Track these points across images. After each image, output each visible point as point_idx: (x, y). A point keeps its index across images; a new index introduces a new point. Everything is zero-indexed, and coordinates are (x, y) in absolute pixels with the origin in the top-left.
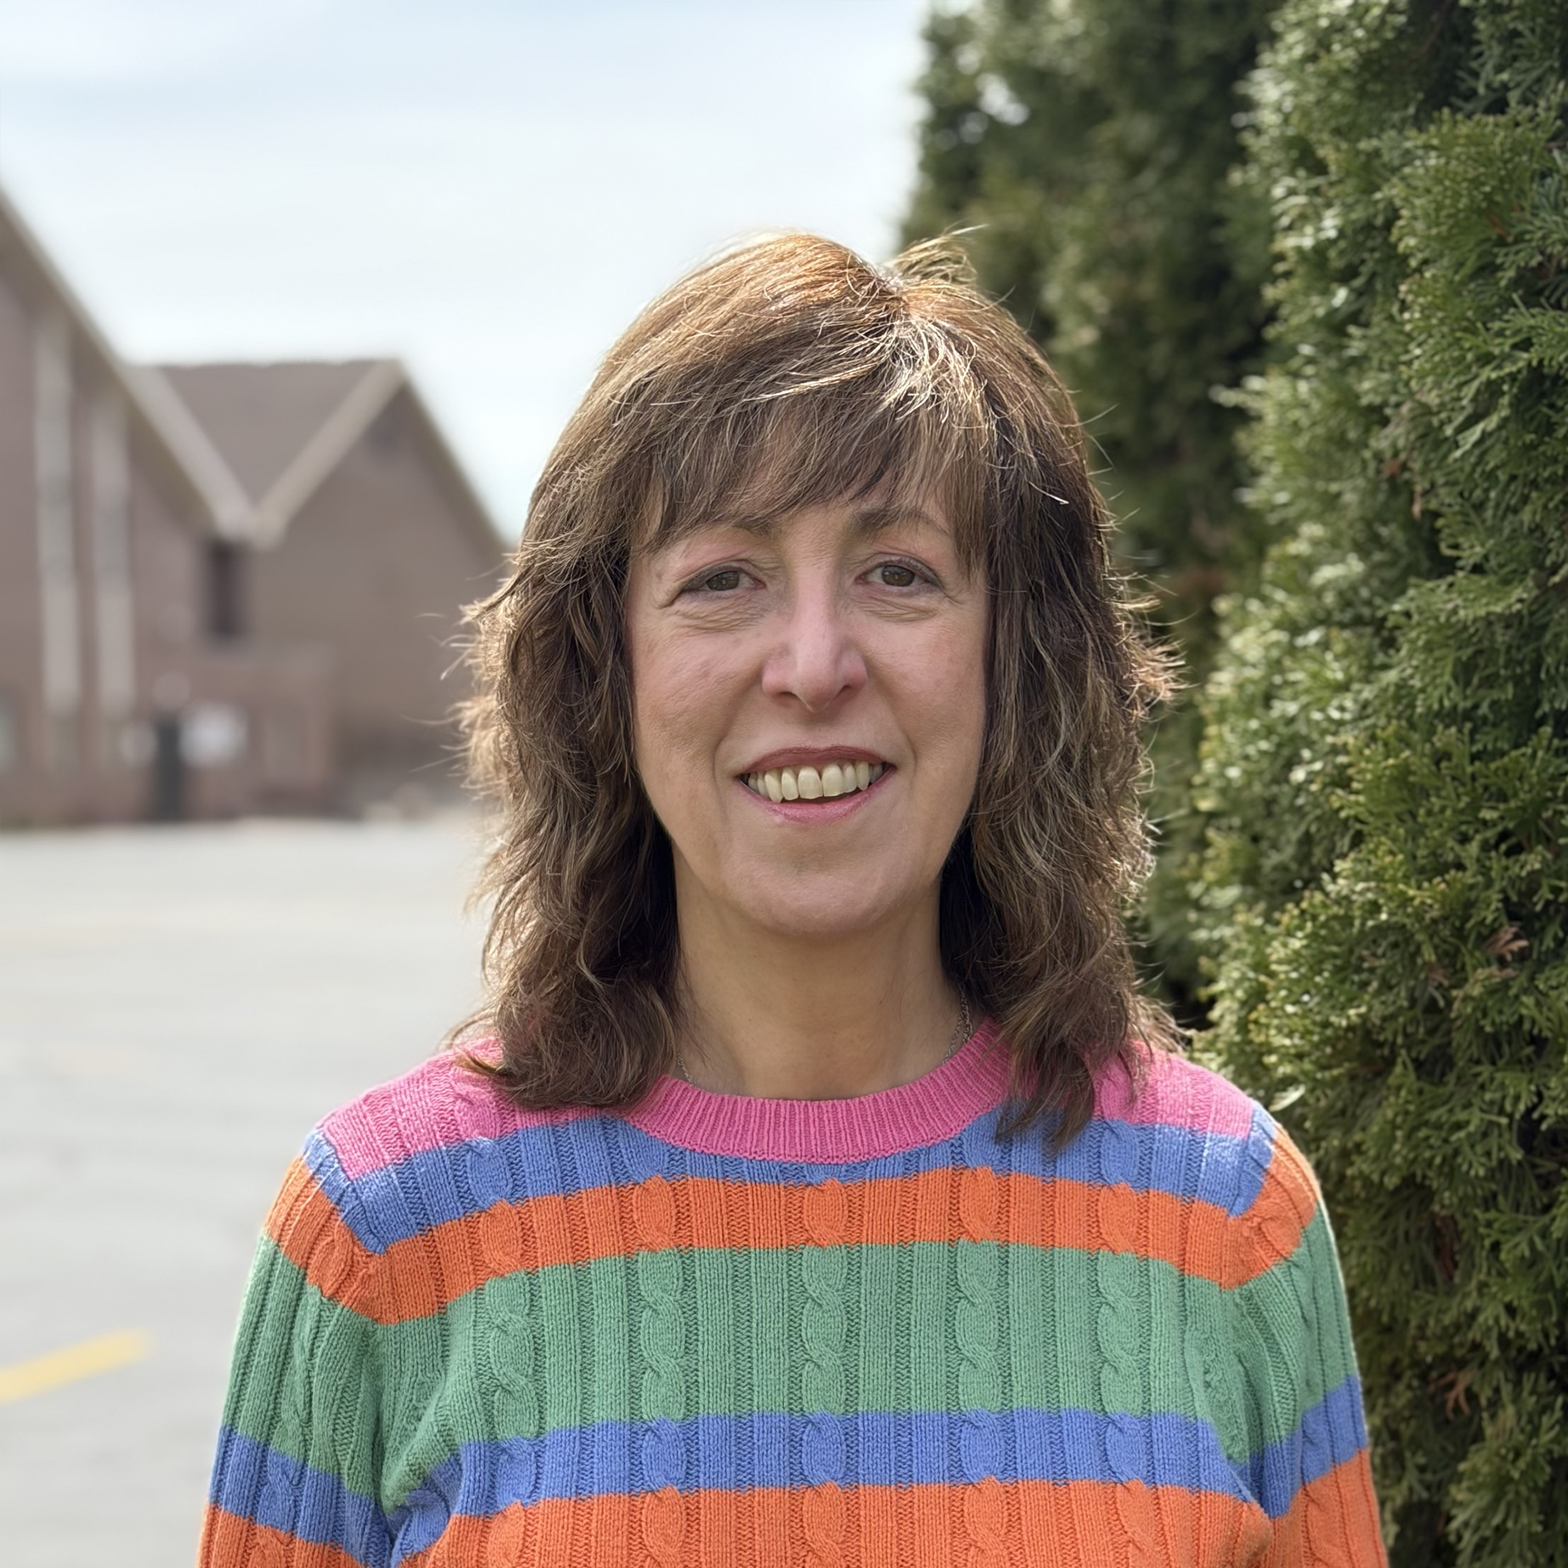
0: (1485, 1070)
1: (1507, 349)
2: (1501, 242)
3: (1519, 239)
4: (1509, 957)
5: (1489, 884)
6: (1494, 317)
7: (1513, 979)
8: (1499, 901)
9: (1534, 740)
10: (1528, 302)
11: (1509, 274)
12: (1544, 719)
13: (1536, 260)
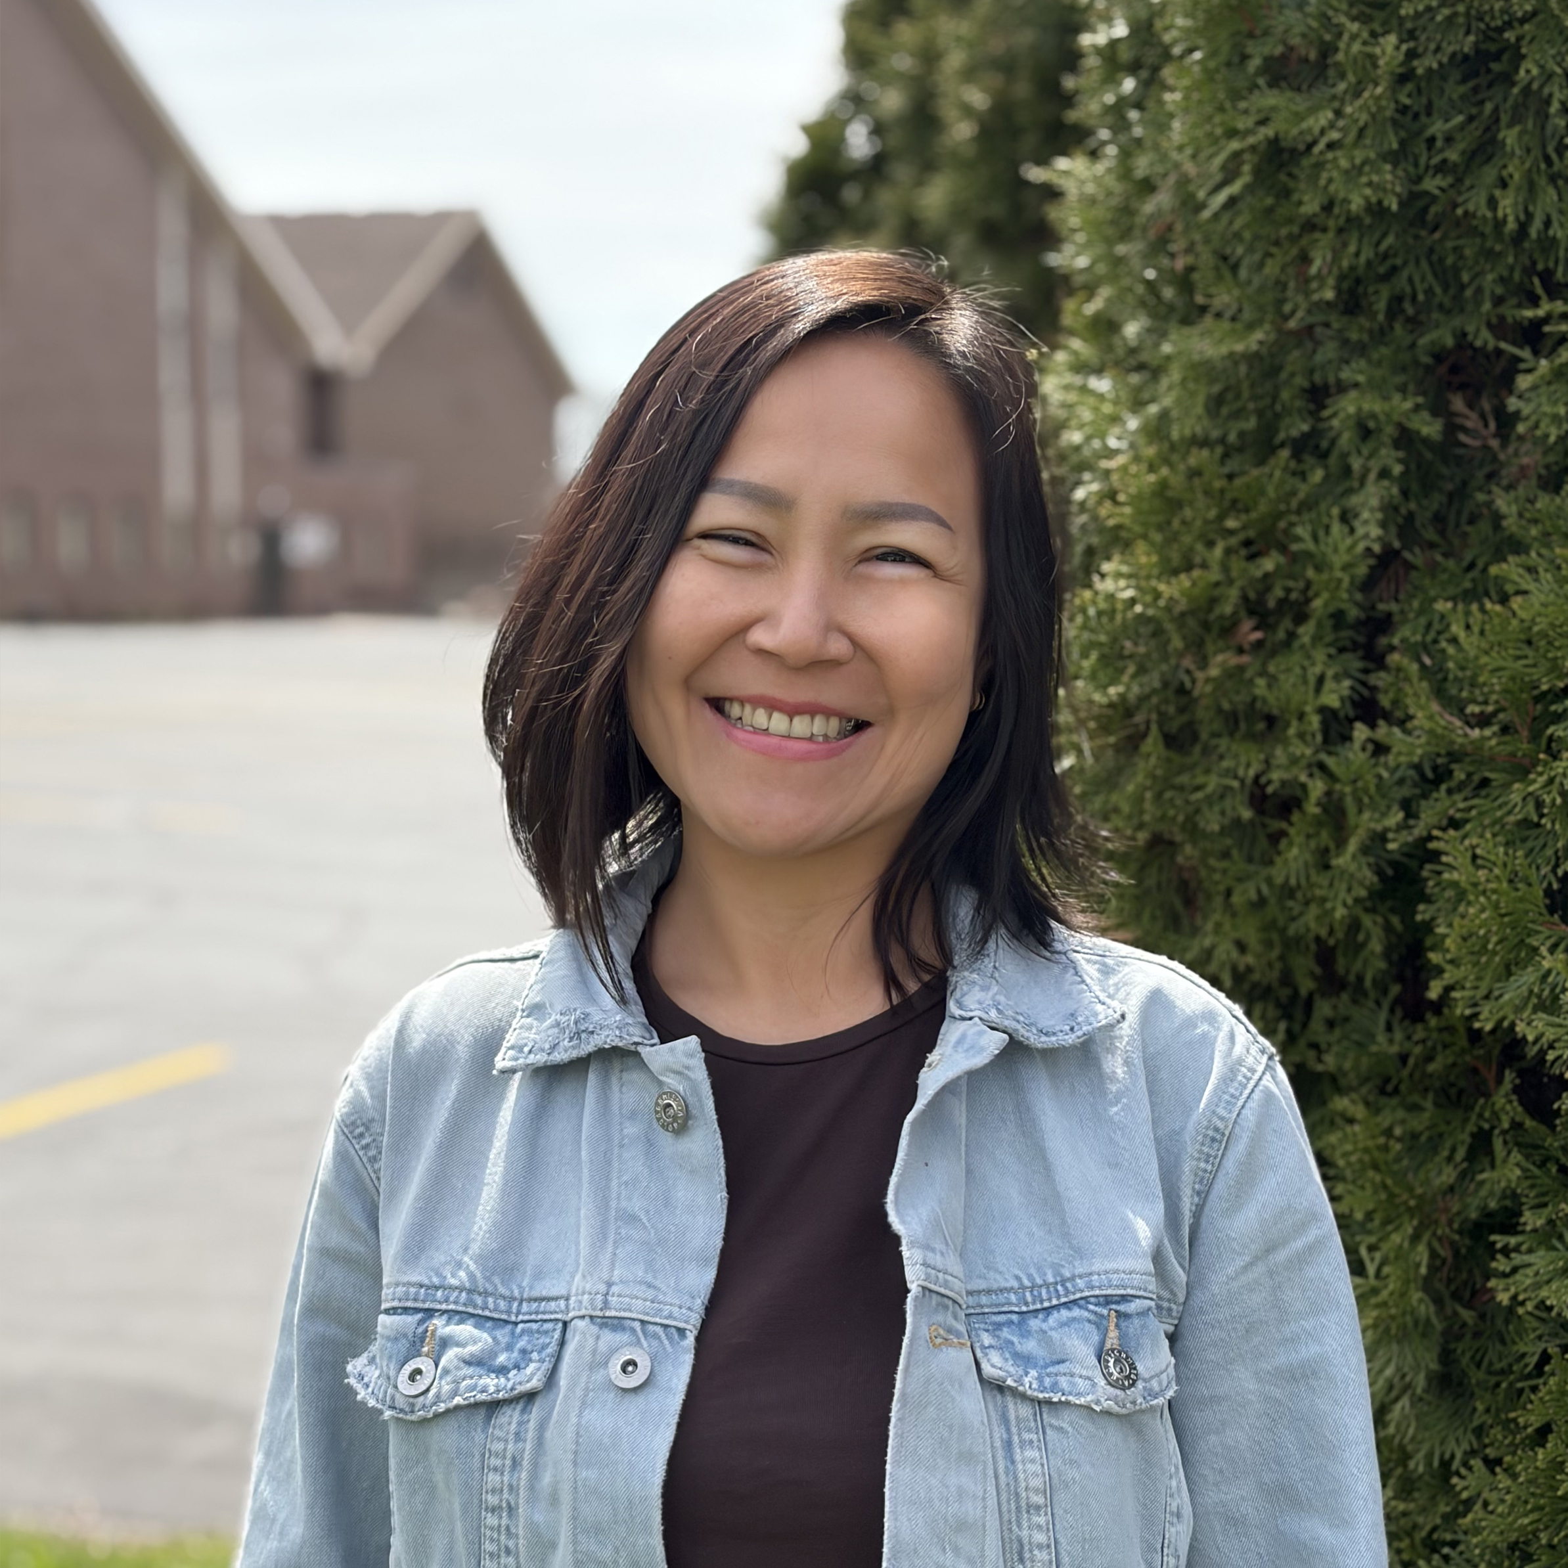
0: (1223, 743)
1: (1250, 125)
2: (1251, 35)
3: (1266, 33)
4: (1247, 646)
5: (1230, 582)
6: (1244, 98)
7: (1249, 664)
8: (1238, 597)
9: (1272, 461)
10: (1271, 85)
11: (1255, 63)
12: (1282, 445)
13: (1279, 50)
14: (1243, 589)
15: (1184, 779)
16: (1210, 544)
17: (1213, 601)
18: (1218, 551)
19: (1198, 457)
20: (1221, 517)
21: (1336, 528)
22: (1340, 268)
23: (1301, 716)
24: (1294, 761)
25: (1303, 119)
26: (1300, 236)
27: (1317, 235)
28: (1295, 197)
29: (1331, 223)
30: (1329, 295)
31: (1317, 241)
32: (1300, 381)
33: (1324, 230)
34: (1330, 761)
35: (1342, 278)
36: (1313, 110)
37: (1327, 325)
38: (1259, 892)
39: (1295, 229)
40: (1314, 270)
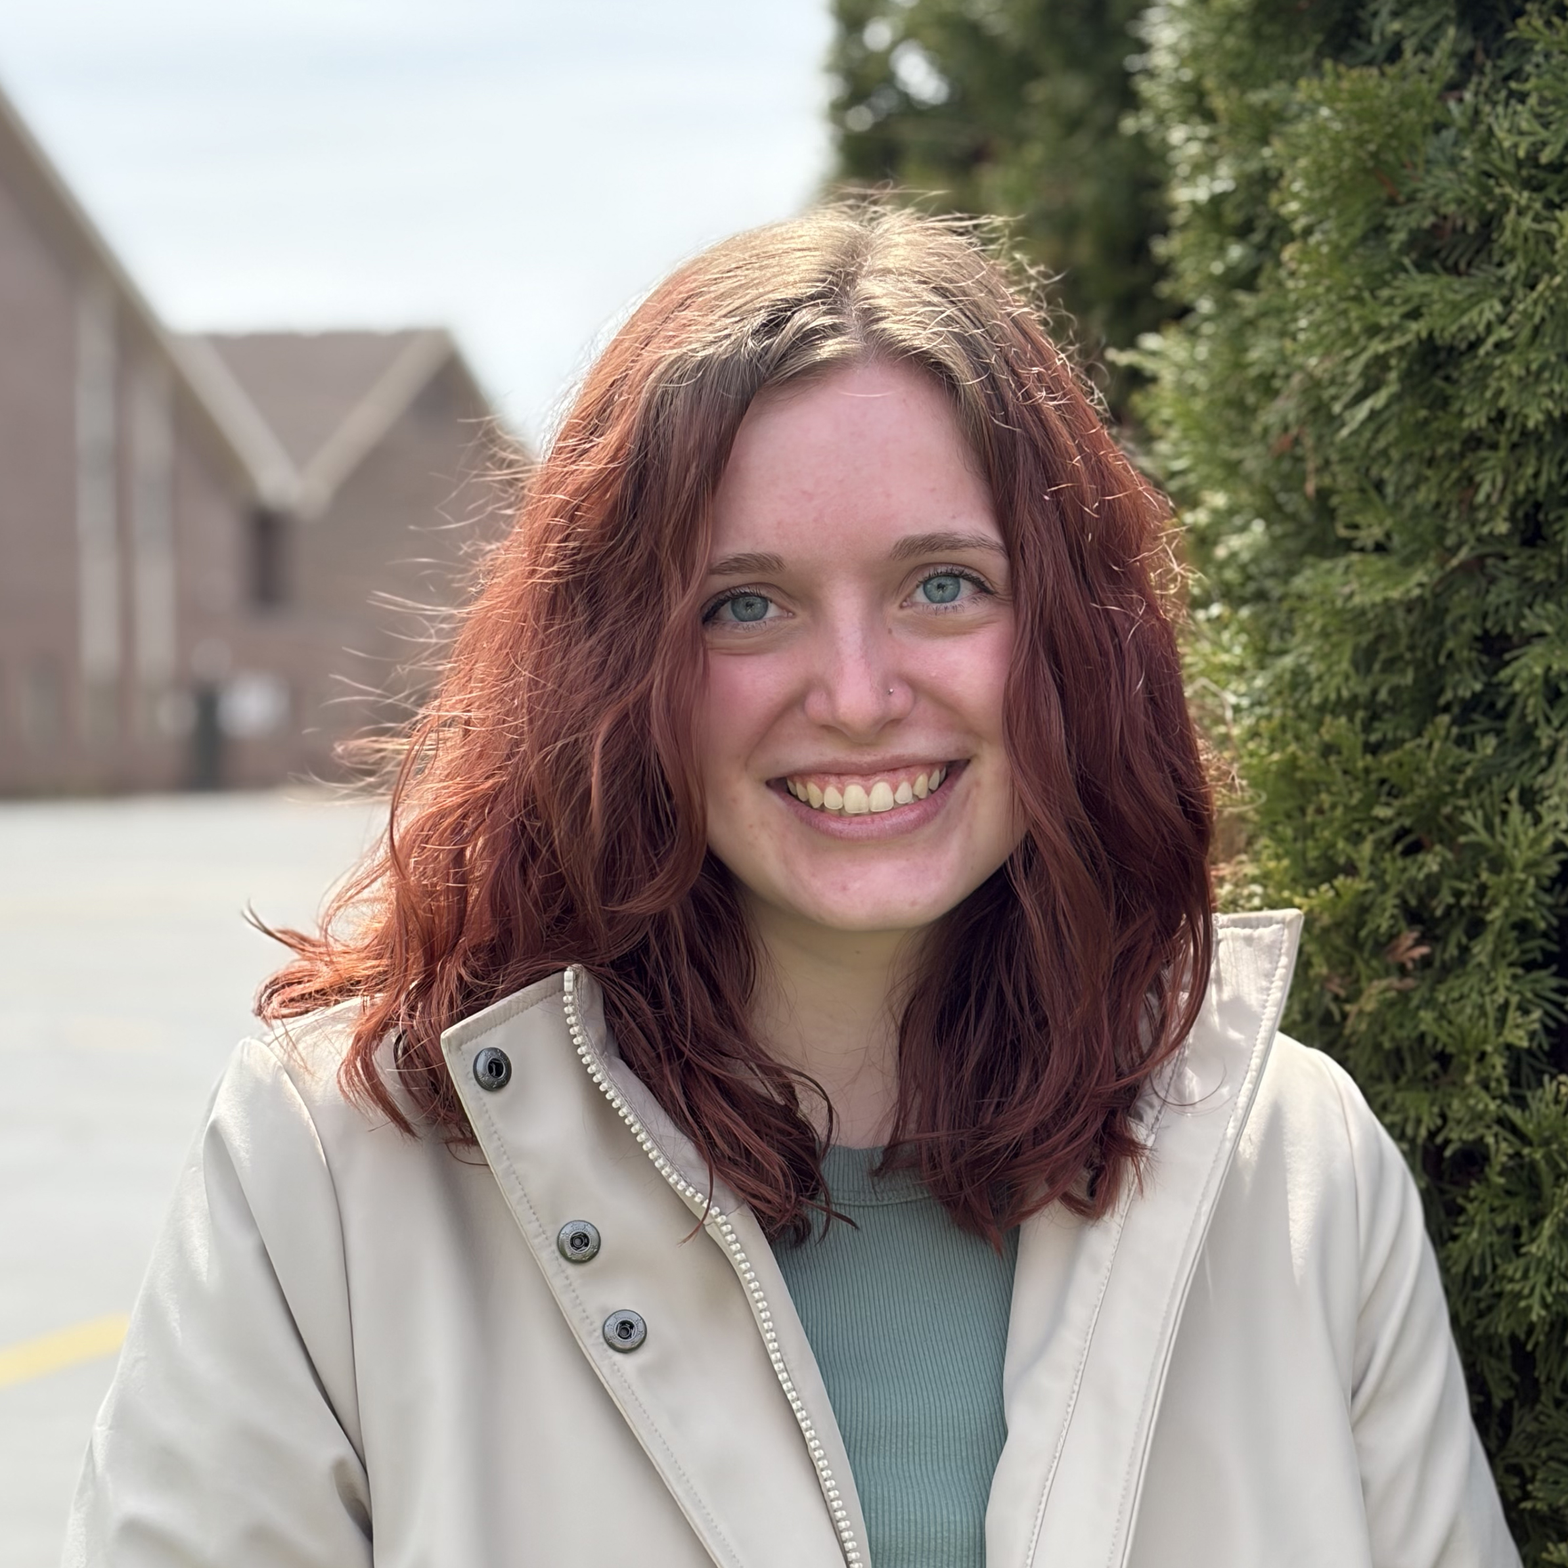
1: (1396, 319)
2: (1392, 202)
3: (1411, 199)
4: (1410, 965)
5: (1384, 888)
6: (1386, 284)
7: (1415, 989)
8: (1395, 906)
9: (1430, 730)
10: (1421, 267)
11: (1400, 237)
13: (1430, 220)
14: (1400, 895)
16: (1357, 839)
17: (1365, 912)
19: (1335, 728)
20: (1368, 804)
21: (1516, 815)
22: (1514, 493)
23: (1482, 1056)
24: (1476, 1116)
25: (1464, 312)
26: (1462, 455)
27: (1483, 453)
28: (1455, 407)
29: (1503, 439)
30: (1502, 527)
31: (1485, 460)
32: (1470, 627)
33: (1494, 446)
34: (1518, 1118)
35: (1517, 504)
36: (1475, 300)
37: (1502, 557)
39: (1457, 447)
40: (1481, 497)
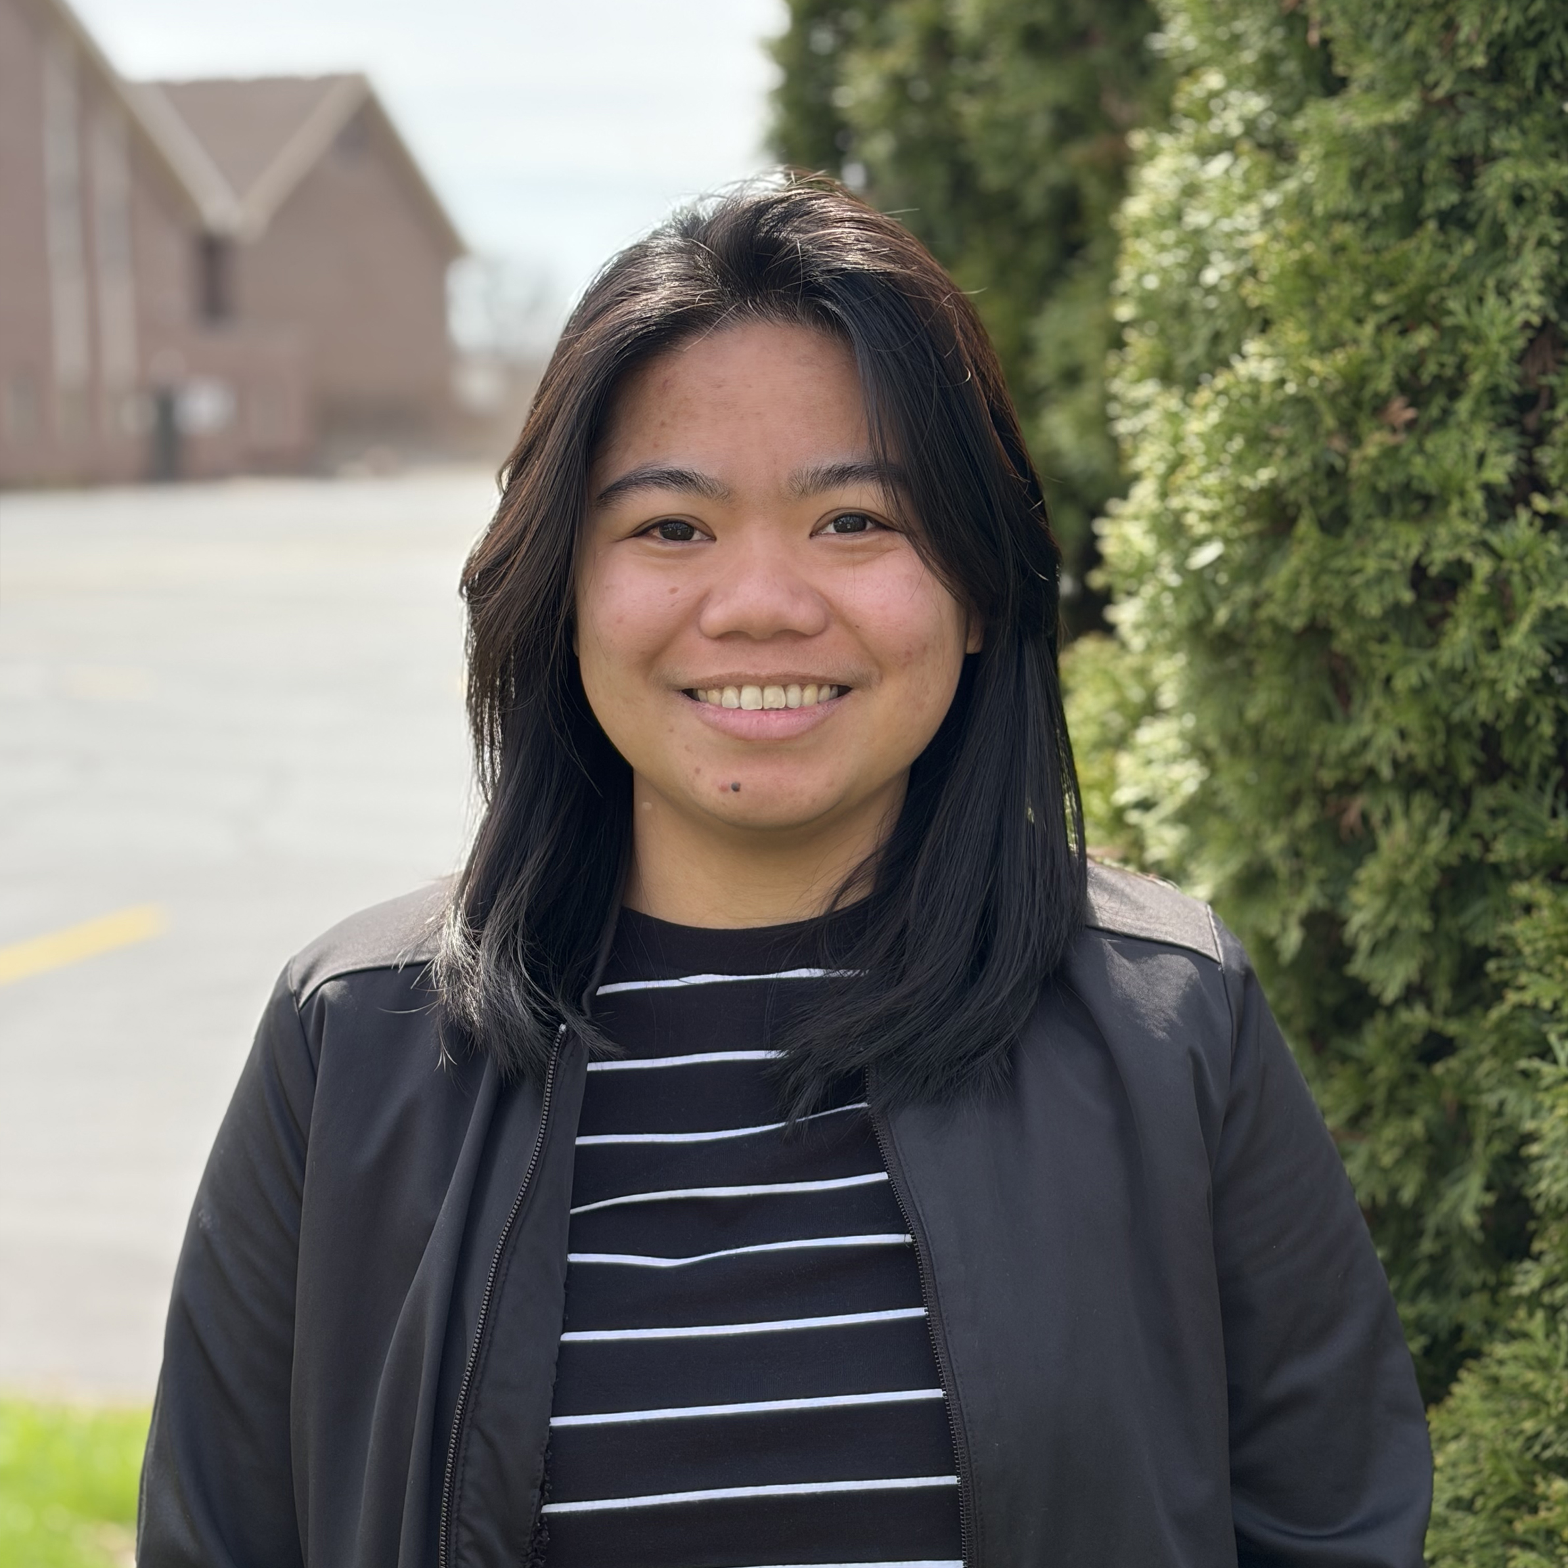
4: (1400, 425)
7: (1404, 443)
8: (1392, 375)
9: (1419, 233)
12: (1429, 217)
14: (1396, 366)
15: (1340, 563)
16: (1360, 321)
17: (1364, 380)
18: (1369, 328)
19: (1343, 232)
20: (1368, 294)
21: (1492, 300)
22: (1489, 34)
23: (1462, 494)
24: (1457, 539)
30: (1480, 60)
32: (1447, 150)
34: (1495, 540)
37: (1470, 94)
38: (1421, 676)
40: (1462, 35)
